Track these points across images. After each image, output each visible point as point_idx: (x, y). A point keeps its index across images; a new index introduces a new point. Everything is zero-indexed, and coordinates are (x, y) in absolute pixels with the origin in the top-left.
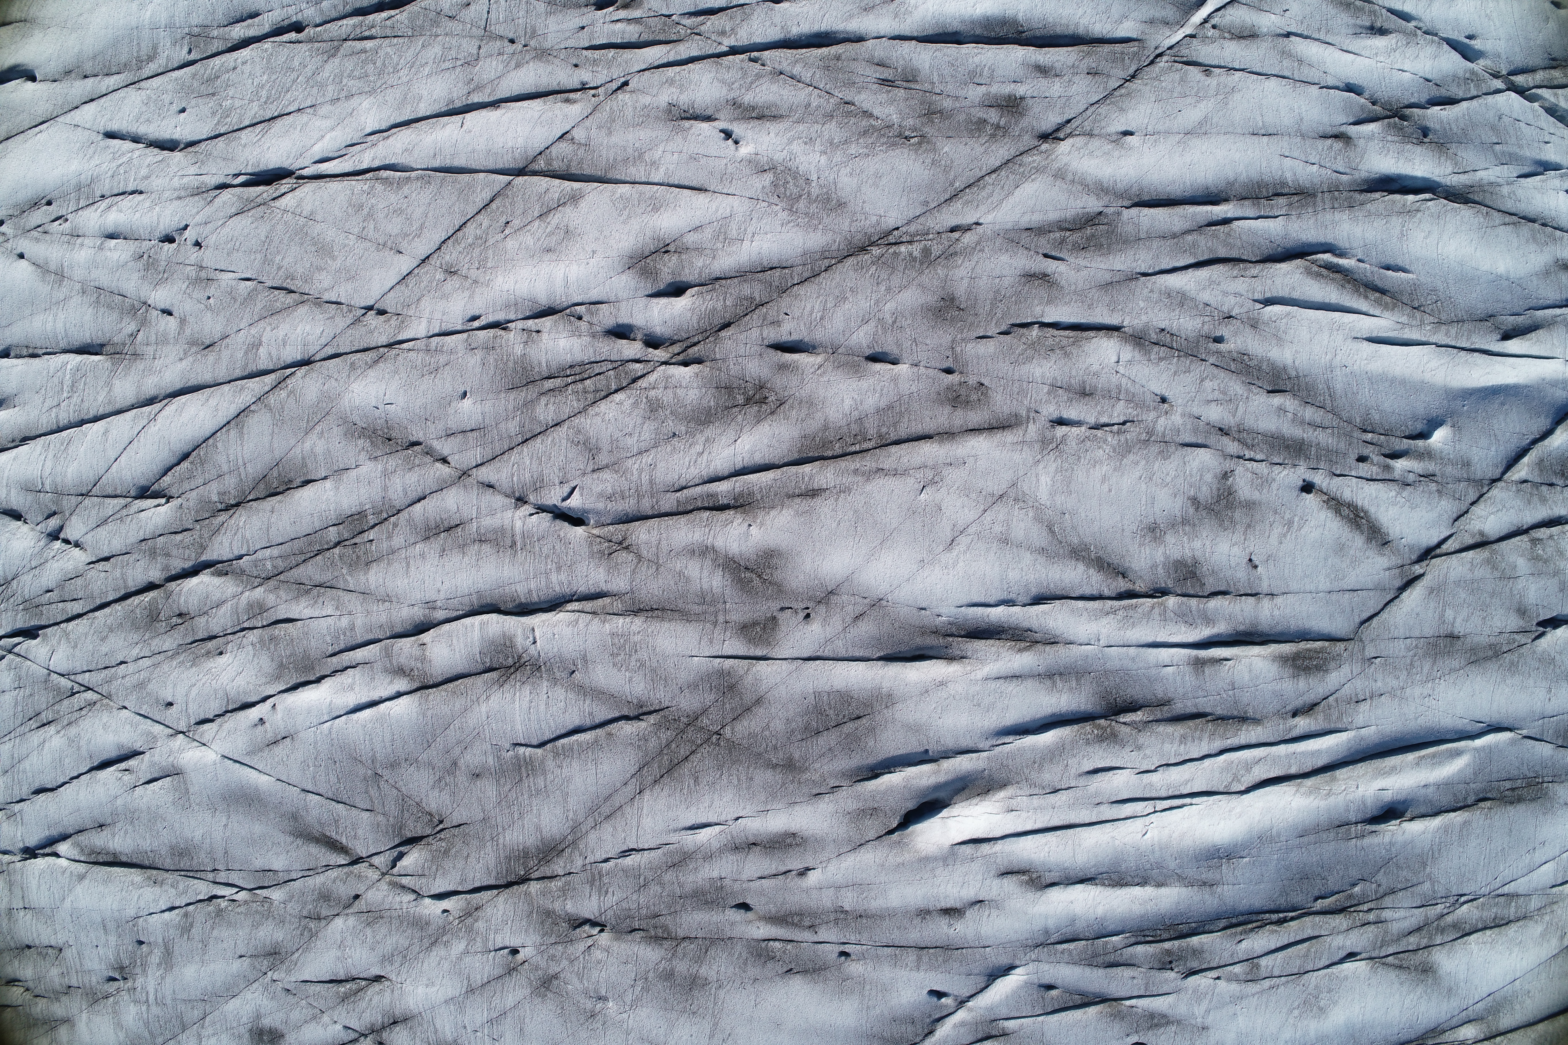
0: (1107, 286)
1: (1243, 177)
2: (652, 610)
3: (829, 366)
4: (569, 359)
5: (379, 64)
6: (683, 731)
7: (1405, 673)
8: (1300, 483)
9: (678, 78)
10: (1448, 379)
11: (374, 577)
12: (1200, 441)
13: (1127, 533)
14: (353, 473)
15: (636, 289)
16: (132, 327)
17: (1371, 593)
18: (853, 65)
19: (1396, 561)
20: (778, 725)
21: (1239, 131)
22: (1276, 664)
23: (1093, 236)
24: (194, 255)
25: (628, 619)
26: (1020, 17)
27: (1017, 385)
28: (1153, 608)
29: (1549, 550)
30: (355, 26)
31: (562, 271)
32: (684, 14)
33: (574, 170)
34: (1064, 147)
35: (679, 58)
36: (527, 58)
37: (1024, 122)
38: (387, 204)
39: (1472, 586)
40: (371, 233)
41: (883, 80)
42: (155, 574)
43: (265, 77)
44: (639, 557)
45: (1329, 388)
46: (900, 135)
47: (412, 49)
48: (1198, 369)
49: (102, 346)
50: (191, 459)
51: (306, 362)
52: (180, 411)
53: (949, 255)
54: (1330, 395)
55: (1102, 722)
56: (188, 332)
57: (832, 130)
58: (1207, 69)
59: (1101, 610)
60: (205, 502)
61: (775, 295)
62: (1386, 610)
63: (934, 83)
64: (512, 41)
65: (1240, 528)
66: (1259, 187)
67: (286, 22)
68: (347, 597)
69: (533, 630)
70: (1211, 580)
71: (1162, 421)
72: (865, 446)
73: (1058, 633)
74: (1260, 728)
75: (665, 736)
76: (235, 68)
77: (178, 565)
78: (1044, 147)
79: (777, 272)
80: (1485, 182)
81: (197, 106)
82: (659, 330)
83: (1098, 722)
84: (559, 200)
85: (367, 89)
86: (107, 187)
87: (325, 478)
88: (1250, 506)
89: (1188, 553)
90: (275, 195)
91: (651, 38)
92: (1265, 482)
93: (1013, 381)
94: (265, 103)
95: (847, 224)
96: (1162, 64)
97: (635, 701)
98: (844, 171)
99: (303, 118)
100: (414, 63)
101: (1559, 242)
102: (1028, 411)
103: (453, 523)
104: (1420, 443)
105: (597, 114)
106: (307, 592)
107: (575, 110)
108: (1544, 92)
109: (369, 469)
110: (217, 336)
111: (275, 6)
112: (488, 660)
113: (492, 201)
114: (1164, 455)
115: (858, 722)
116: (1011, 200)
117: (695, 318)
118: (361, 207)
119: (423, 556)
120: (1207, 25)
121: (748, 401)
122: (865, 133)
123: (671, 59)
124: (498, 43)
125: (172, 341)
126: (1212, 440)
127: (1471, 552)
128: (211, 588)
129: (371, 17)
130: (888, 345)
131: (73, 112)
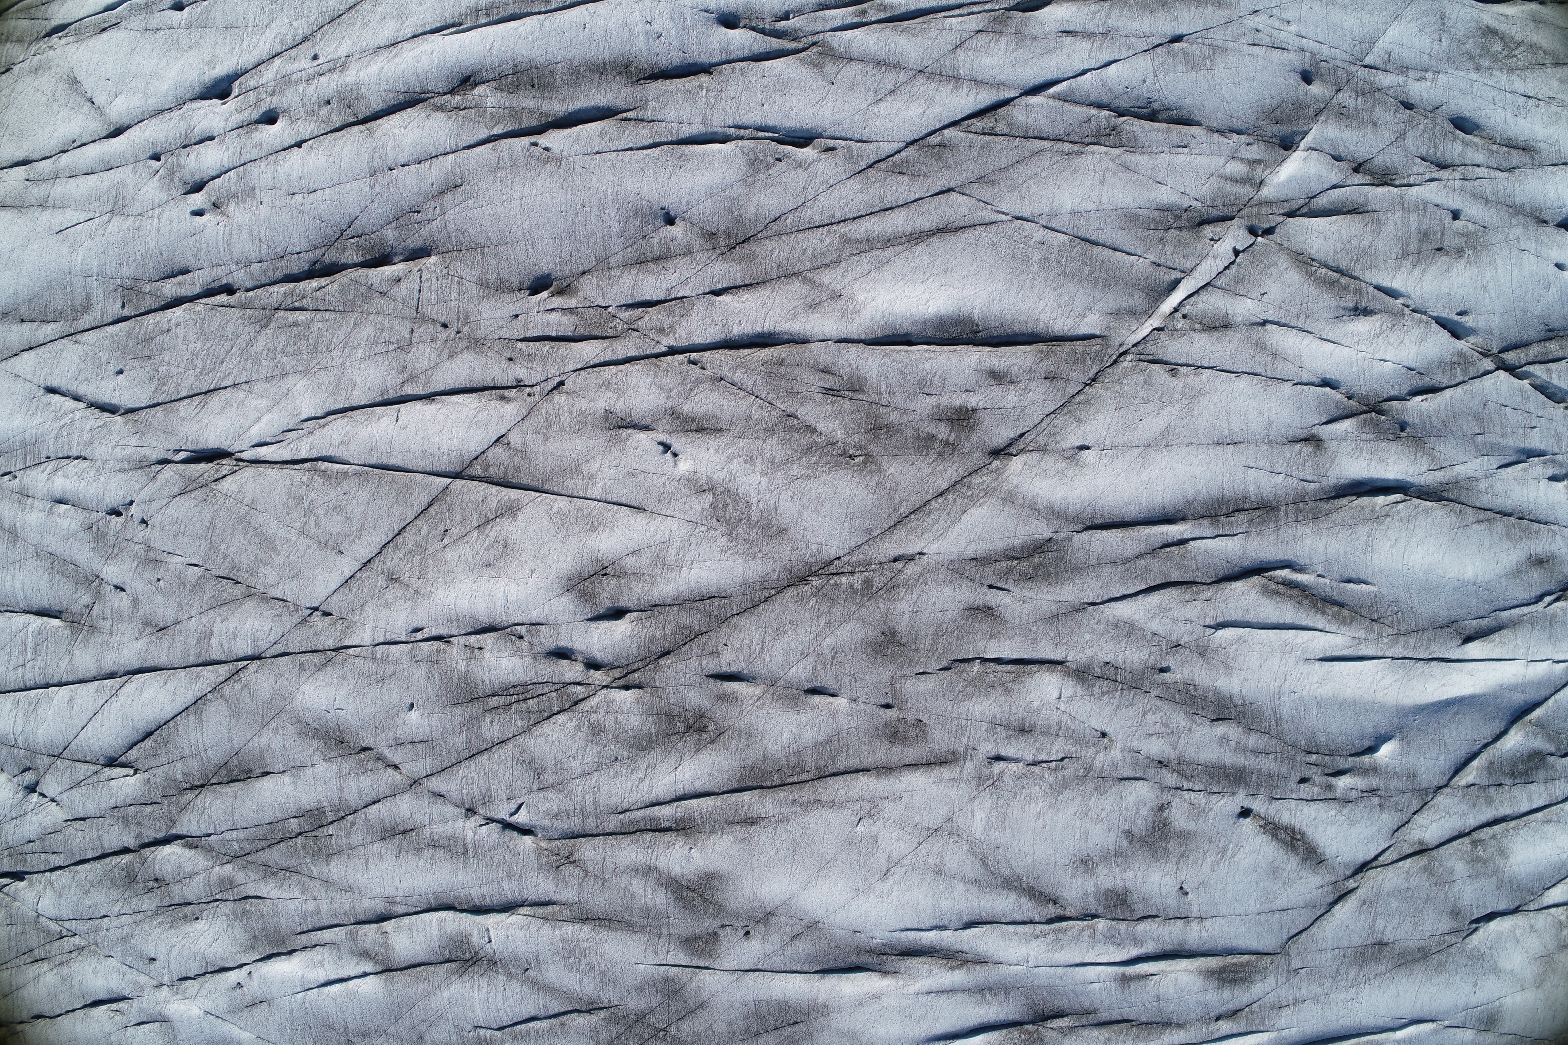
0: (1053, 618)
1: (1203, 495)
2: (599, 919)
3: (768, 698)
4: (511, 679)
5: (311, 341)
6: (631, 1026)
7: (1330, 980)
8: (1239, 810)
9: (614, 381)
10: (1401, 696)
11: (336, 869)
12: (1138, 776)
13: (1060, 865)
14: (310, 771)
15: (576, 613)
16: (87, 599)
17: (1302, 911)
18: (798, 371)
19: (1329, 878)
20: (720, 1027)
21: (1203, 441)
22: (1202, 977)
23: (1041, 564)
24: (141, 534)
25: (577, 927)
26: (976, 315)
27: (955, 722)
28: (1082, 931)
29: (1490, 851)
30: (285, 295)
31: (502, 589)
32: (621, 306)
33: (511, 479)
34: (1016, 464)
35: (615, 357)
36: (461, 346)
37: (975, 438)
38: (325, 499)
39: (1405, 895)
40: (312, 529)
41: (828, 389)
42: (129, 840)
43: (199, 344)
44: (586, 873)
45: (1275, 714)
46: (844, 454)
47: (345, 327)
48: (1141, 702)
49: (61, 612)
50: (154, 737)
51: (257, 657)
52: (140, 690)
53: (891, 587)
54: (1276, 721)
55: (1030, 1027)
56: (141, 612)
57: (773, 447)
58: (1173, 368)
59: (1031, 934)
60: (170, 781)
61: (714, 625)
62: (1316, 925)
63: (880, 394)
64: (445, 326)
65: (1173, 858)
66: (1219, 503)
67: (217, 284)
68: (311, 883)
69: (488, 930)
70: (1141, 906)
71: (1101, 757)
72: (803, 777)
73: (988, 955)
74: (1182, 1032)
75: (615, 1029)
76: (169, 330)
77: (150, 834)
78: (996, 464)
79: (716, 602)
80: (1462, 477)
81: (134, 368)
82: (599, 656)
83: (1025, 1027)
84: (497, 510)
85: (301, 369)
86: (52, 448)
87: (283, 772)
88: (1185, 836)
89: (1119, 883)
90: (216, 477)
91: (587, 333)
92: (1201, 812)
93: (952, 718)
94: (201, 373)
95: (787, 552)
96: (1125, 364)
97: (586, 999)
98: (786, 495)
99: (240, 394)
100: (347, 343)
101: (1534, 536)
102: (966, 748)
103: (407, 828)
104: (1366, 759)
105: (533, 418)
106: (274, 874)
107: (510, 411)
108: (1536, 369)
109: (322, 768)
110: (170, 621)
111: (205, 264)
112: (447, 953)
113: (430, 506)
114: (1101, 790)
115: (796, 1027)
116: (958, 527)
117: (634, 645)
118: (300, 500)
119: (380, 855)
120: (1178, 315)
121: (688, 728)
122: (808, 450)
123: (608, 358)
124: (431, 327)
125: (126, 619)
126: (1151, 773)
127: (1409, 860)
128: (182, 859)
129: (302, 285)
130: (827, 680)
131: (13, 360)
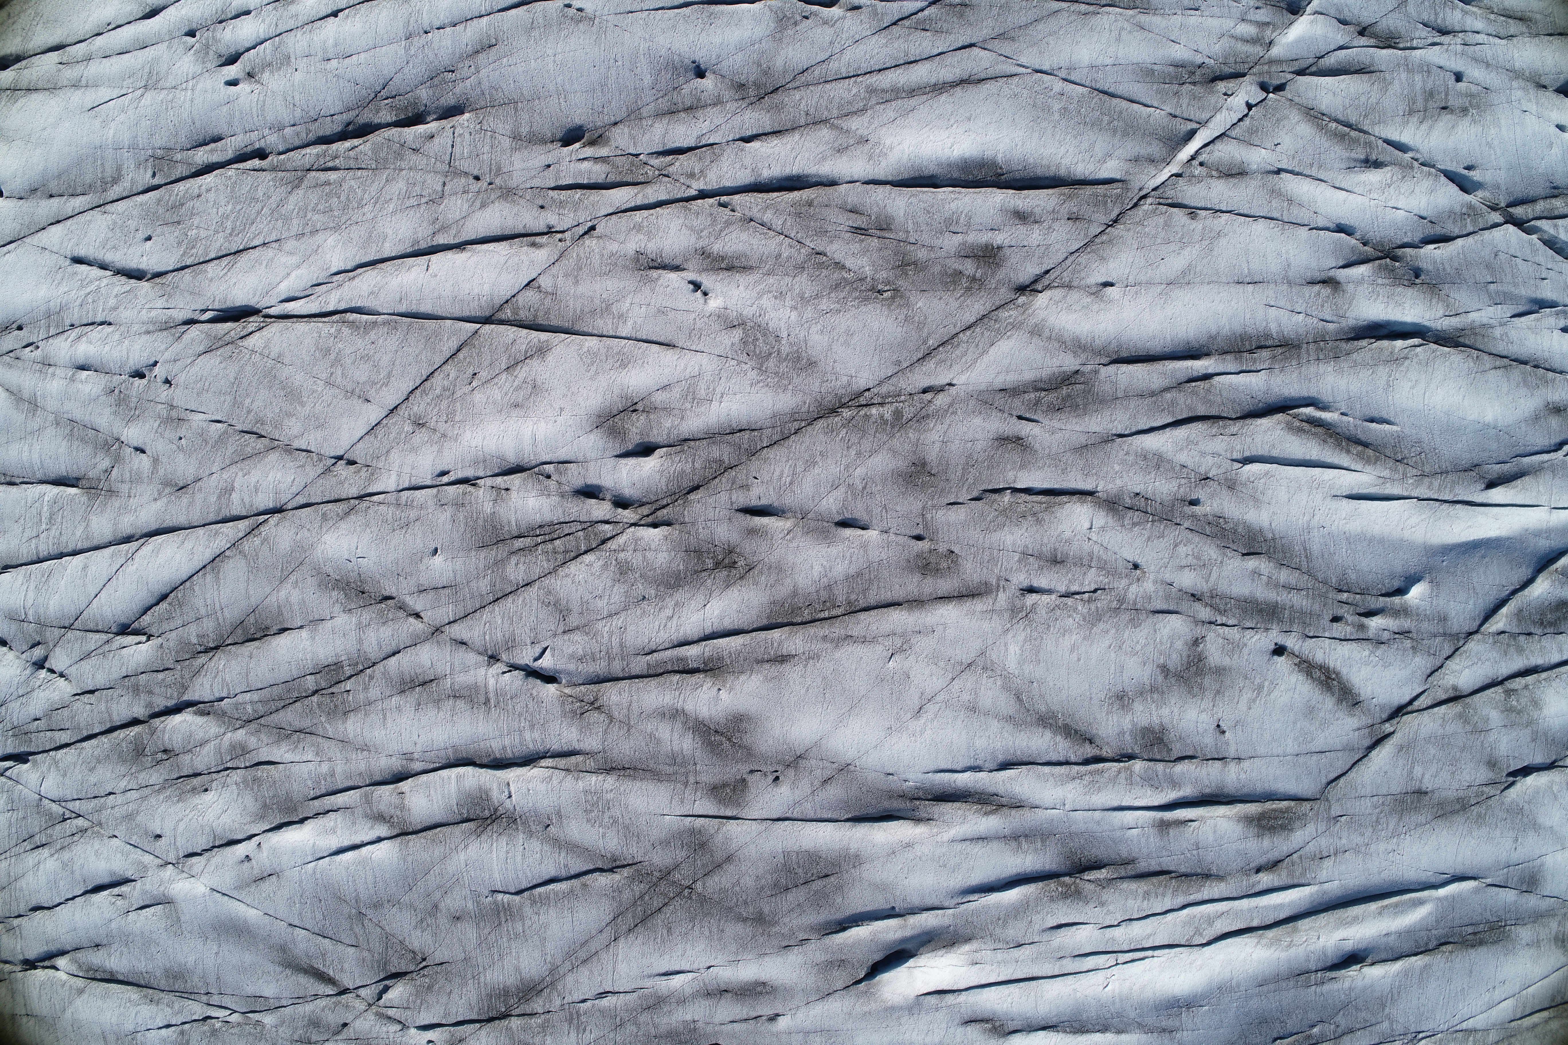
0: (1082, 449)
1: (1226, 331)
2: (624, 768)
3: (798, 531)
4: (538, 519)
5: (343, 198)
6: (655, 885)
7: (1370, 829)
8: (1272, 647)
9: (645, 223)
10: (1429, 535)
11: (352, 727)
12: (1171, 608)
13: (1095, 701)
14: (328, 625)
15: (605, 449)
16: (106, 463)
17: (1340, 754)
18: (826, 212)
19: (1366, 720)
20: (748, 882)
21: (1224, 279)
22: (1241, 825)
23: (1069, 396)
24: (164, 393)
25: (601, 777)
26: (1000, 158)
27: (987, 553)
28: (1119, 772)
29: (1523, 701)
30: (318, 156)
31: (530, 428)
32: (652, 154)
33: (541, 321)
34: (1042, 299)
35: (646, 202)
36: (493, 197)
37: (1001, 274)
38: (353, 349)
39: (1442, 741)
40: (339, 379)
41: (856, 228)
42: (139, 711)
43: (230, 207)
44: (611, 718)
45: (1305, 549)
46: (873, 289)
47: (377, 183)
48: (1172, 534)
49: (78, 479)
50: (169, 600)
51: (278, 510)
52: (157, 551)
53: (921, 418)
54: (1306, 557)
55: (1067, 879)
56: (161, 472)
57: (803, 283)
58: (1192, 211)
59: (1067, 776)
60: (184, 644)
61: (744, 458)
62: (1354, 770)
63: (908, 232)
64: (477, 178)
65: (1209, 695)
66: (1242, 340)
67: (249, 149)
68: (326, 744)
69: (508, 784)
70: (1178, 745)
71: (1133, 588)
72: (834, 612)
73: (1023, 797)
74: (1223, 885)
75: (639, 888)
76: (199, 196)
77: (161, 703)
78: (1022, 299)
79: (746, 435)
80: (1477, 324)
81: (163, 234)
82: (628, 492)
83: (1062, 879)
84: (526, 352)
85: (332, 225)
86: (76, 316)
87: (301, 627)
88: (1220, 672)
89: (1156, 720)
90: (242, 334)
91: (618, 179)
92: (1235, 647)
93: (984, 549)
94: (231, 235)
95: (817, 384)
96: (1146, 207)
97: (609, 855)
98: (815, 329)
99: (269, 253)
100: (378, 198)
101: (1550, 385)
102: (998, 580)
103: (427, 678)
104: (1397, 600)
105: (564, 262)
106: (288, 737)
107: (542, 256)
108: (1544, 224)
109: (343, 621)
110: (190, 479)
111: (238, 130)
112: (465, 812)
113: (459, 350)
114: (1135, 623)
115: (827, 880)
116: (985, 358)
117: (664, 480)
118: (328, 350)
119: (399, 708)
120: (1195, 163)
121: (718, 565)
122: (837, 286)
123: (639, 203)
124: (463, 180)
125: (146, 480)
126: (1184, 606)
127: (1444, 707)
128: (193, 727)
129: (335, 146)
130: (858, 512)
131: (40, 234)
